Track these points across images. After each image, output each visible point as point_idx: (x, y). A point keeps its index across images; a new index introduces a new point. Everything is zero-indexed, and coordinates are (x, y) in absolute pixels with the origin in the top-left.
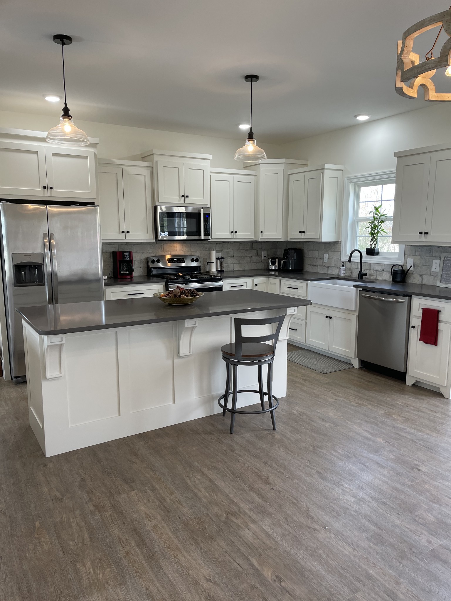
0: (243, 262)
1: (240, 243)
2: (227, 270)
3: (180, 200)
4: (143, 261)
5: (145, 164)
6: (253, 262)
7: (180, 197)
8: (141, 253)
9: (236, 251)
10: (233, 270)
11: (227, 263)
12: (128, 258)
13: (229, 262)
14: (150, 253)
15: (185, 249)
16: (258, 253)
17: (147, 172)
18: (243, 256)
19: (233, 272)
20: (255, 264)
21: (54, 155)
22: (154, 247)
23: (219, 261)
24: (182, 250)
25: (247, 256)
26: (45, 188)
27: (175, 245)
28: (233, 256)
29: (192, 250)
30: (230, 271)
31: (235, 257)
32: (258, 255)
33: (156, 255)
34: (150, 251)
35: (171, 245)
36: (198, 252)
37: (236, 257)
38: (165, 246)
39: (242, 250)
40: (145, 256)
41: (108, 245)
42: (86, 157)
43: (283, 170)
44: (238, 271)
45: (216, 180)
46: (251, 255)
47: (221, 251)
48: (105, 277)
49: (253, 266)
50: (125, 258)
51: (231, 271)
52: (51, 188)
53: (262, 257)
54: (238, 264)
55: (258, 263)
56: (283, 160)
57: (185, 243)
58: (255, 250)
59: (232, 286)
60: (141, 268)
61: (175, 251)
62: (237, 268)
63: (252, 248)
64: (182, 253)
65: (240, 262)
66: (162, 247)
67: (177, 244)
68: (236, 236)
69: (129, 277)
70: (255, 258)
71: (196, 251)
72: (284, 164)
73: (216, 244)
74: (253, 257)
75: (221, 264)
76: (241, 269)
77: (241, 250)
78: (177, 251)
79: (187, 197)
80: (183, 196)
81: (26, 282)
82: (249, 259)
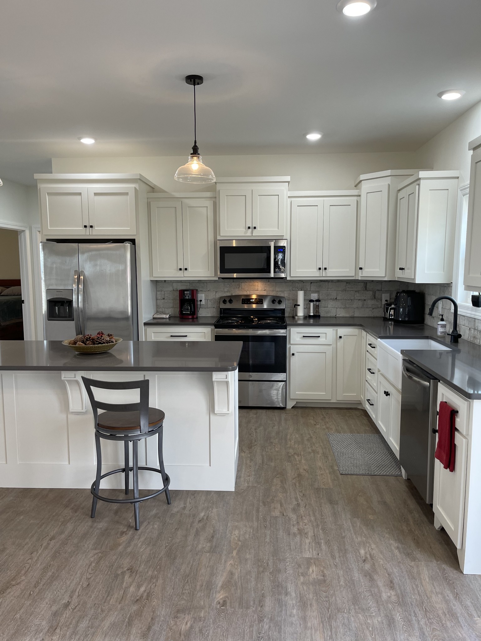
0: (351, 307)
1: (347, 283)
2: (326, 315)
3: (246, 232)
4: (217, 300)
5: (208, 194)
6: (367, 308)
7: (246, 229)
8: (215, 292)
9: (340, 292)
10: (336, 315)
11: (327, 307)
12: (189, 296)
13: (329, 306)
14: (225, 292)
15: (268, 288)
16: (375, 296)
17: (209, 204)
18: (352, 298)
19: (335, 318)
20: (370, 310)
21: (96, 194)
22: (230, 286)
23: (312, 304)
24: (264, 290)
25: (357, 299)
26: (85, 227)
27: (256, 284)
28: (336, 299)
29: (278, 289)
30: (330, 317)
31: (339, 300)
32: (375, 298)
33: (232, 294)
34: (225, 290)
35: (251, 284)
36: (285, 292)
37: (341, 299)
38: (243, 284)
39: (350, 291)
40: (219, 295)
41: (179, 282)
42: (127, 194)
43: (389, 185)
44: (343, 317)
45: (298, 206)
46: (363, 298)
47: (319, 291)
48: (166, 316)
49: (367, 313)
50: (185, 296)
51: (333, 317)
52: (91, 227)
53: (381, 300)
54: (344, 308)
55: (375, 308)
56: (388, 172)
57: (269, 282)
58: (371, 293)
59: (304, 337)
60: (214, 308)
61: (256, 290)
62: (341, 313)
63: (366, 288)
64: (264, 293)
65: (347, 306)
66: (239, 286)
67: (258, 282)
68: (326, 273)
69: (190, 317)
70: (370, 303)
71: (283, 291)
72: (390, 177)
73: (311, 283)
74: (366, 300)
75: (316, 308)
76: (348, 316)
77: (348, 291)
78: (258, 290)
79: (255, 228)
80: (249, 228)
81: (59, 316)
82: (360, 303)
